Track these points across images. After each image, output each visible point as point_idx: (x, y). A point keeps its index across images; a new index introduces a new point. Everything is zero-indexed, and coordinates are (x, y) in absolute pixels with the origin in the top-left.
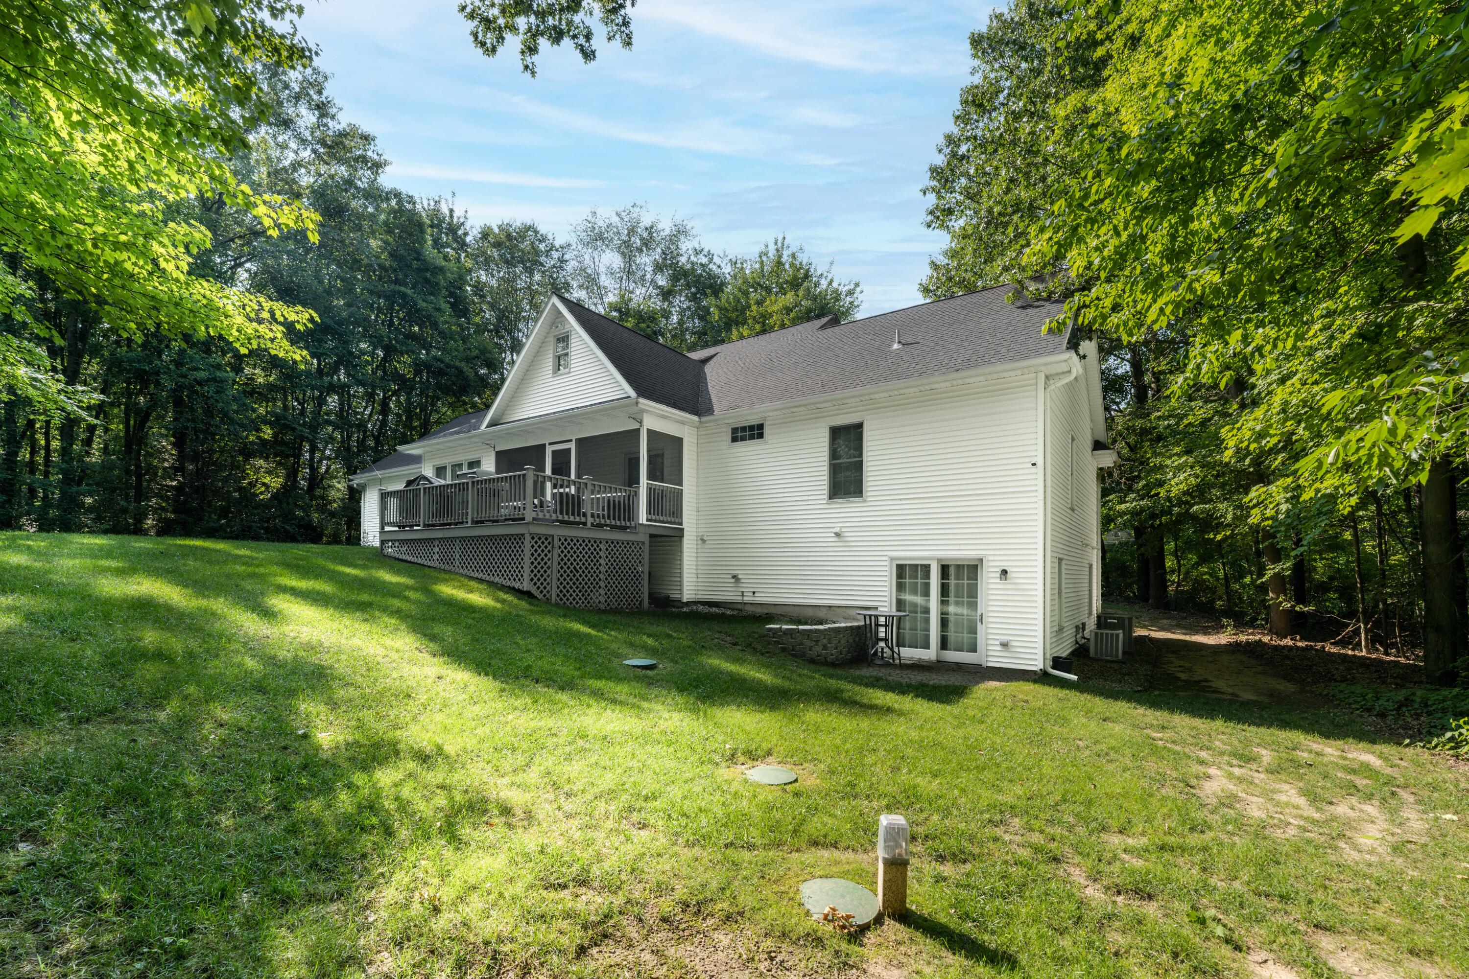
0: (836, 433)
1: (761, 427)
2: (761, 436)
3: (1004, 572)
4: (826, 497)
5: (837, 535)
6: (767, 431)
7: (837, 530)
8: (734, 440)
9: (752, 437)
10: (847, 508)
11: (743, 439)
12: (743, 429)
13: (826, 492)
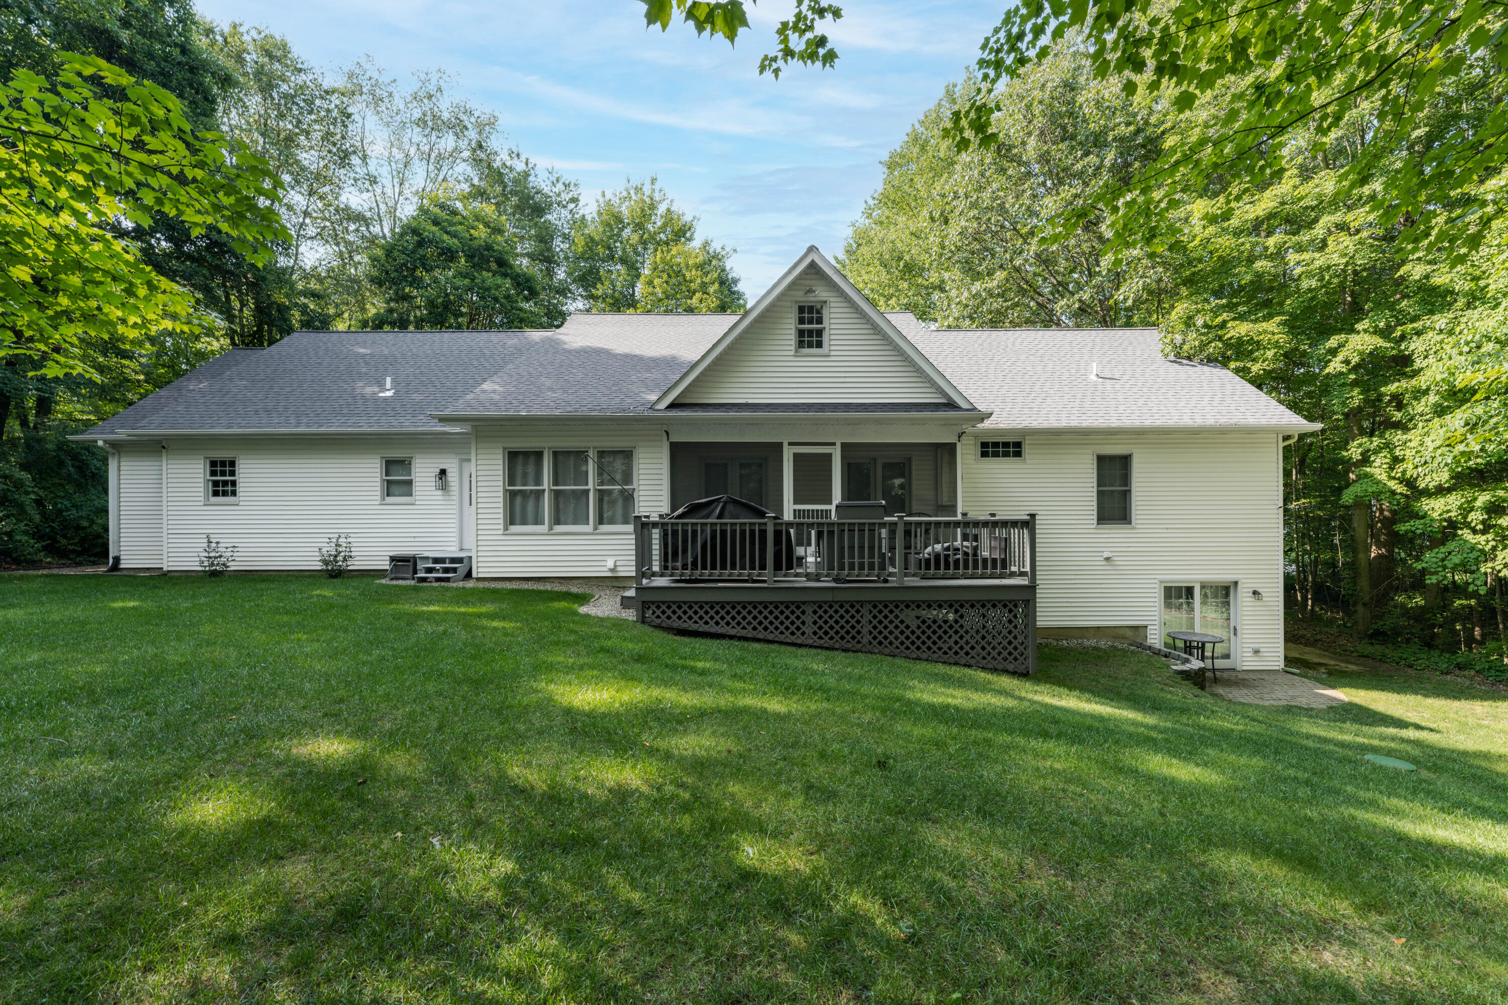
0: (1102, 460)
1: (1018, 445)
2: (1018, 454)
3: (1255, 593)
4: (1095, 522)
5: (1107, 559)
6: (1026, 450)
7: (1106, 555)
8: (984, 454)
9: (1006, 454)
10: (1115, 534)
11: (996, 455)
12: (996, 445)
13: (1095, 517)
